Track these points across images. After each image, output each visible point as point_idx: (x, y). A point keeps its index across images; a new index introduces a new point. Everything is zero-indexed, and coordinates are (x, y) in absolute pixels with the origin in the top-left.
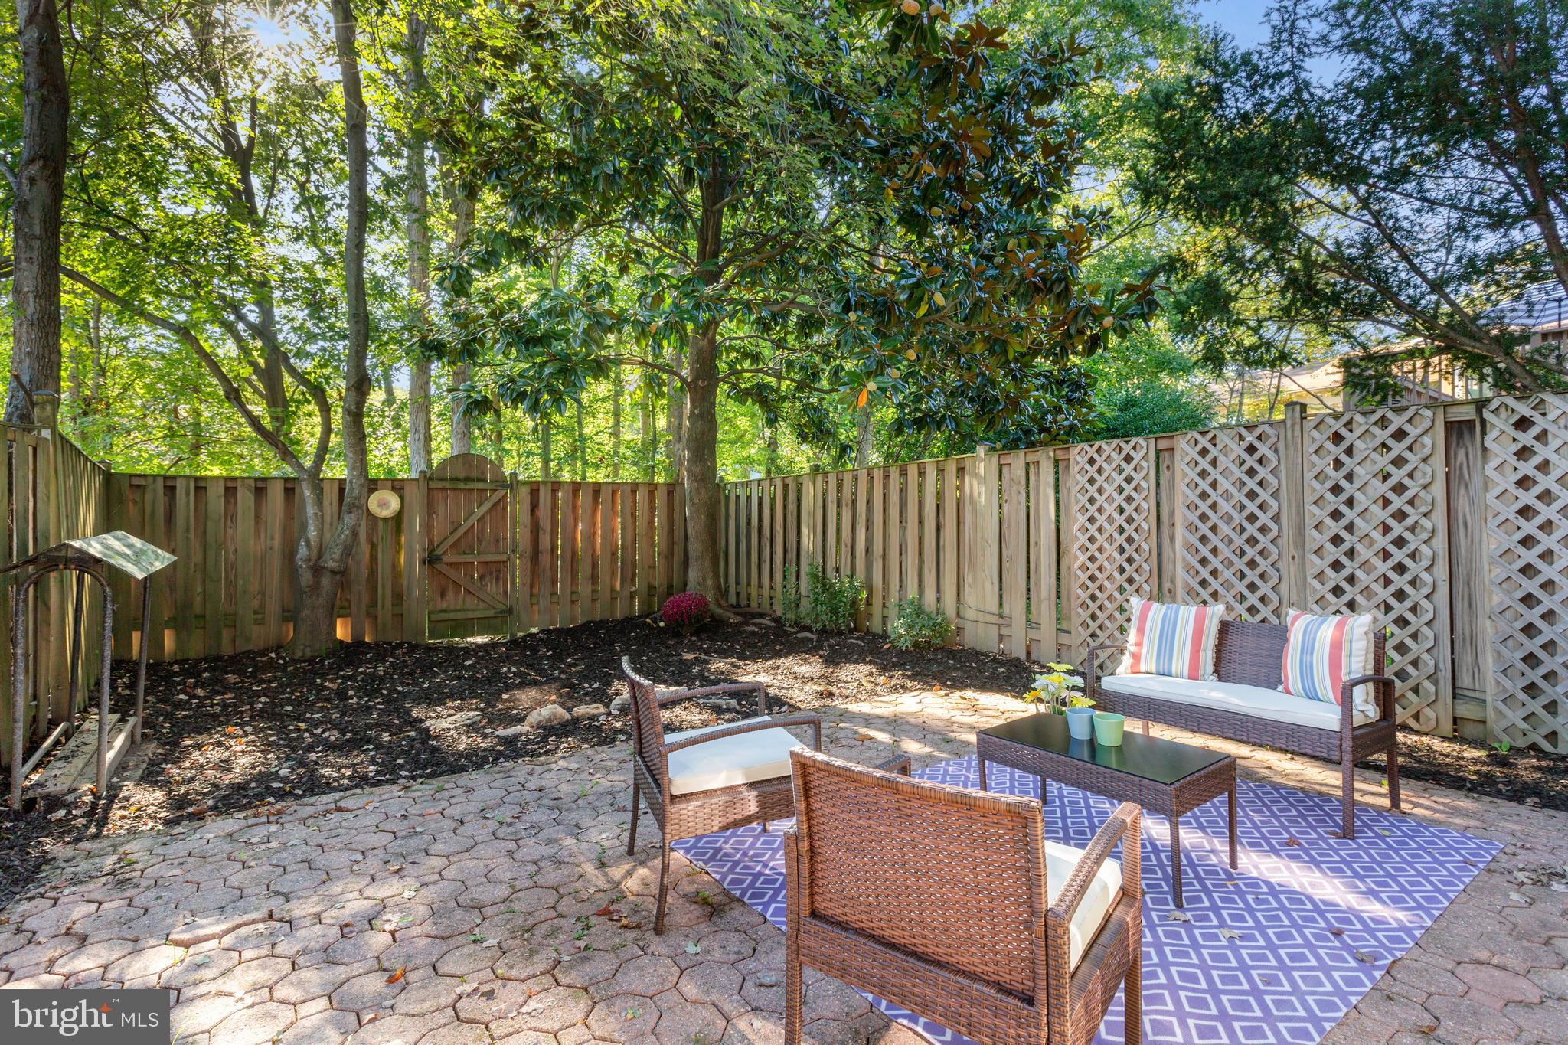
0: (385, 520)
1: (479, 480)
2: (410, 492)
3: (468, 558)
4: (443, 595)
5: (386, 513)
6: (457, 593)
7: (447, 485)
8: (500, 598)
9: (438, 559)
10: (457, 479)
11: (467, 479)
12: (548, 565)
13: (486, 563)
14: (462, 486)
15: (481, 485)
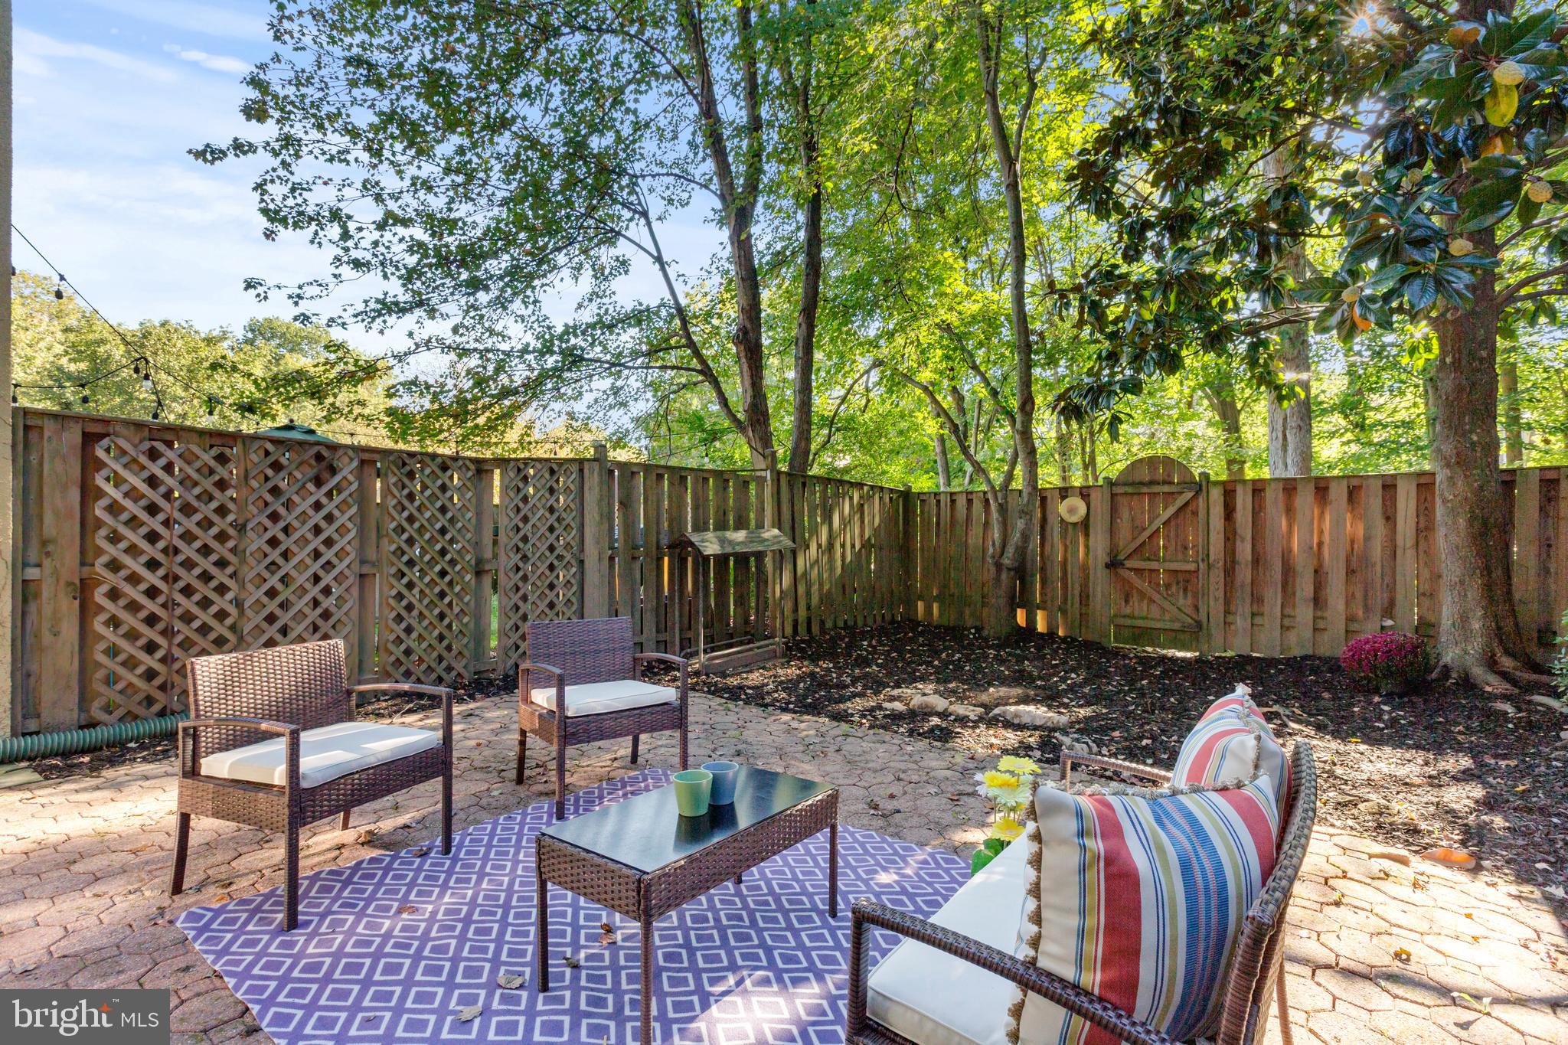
0: (1075, 524)
1: (1165, 483)
2: (1096, 497)
3: (1154, 565)
4: (1127, 601)
5: (1074, 519)
6: (1141, 600)
7: (1130, 490)
8: (1189, 611)
9: (1121, 564)
10: (1142, 483)
11: (1152, 483)
12: (1248, 580)
13: (1176, 571)
14: (1145, 490)
15: (1166, 489)
